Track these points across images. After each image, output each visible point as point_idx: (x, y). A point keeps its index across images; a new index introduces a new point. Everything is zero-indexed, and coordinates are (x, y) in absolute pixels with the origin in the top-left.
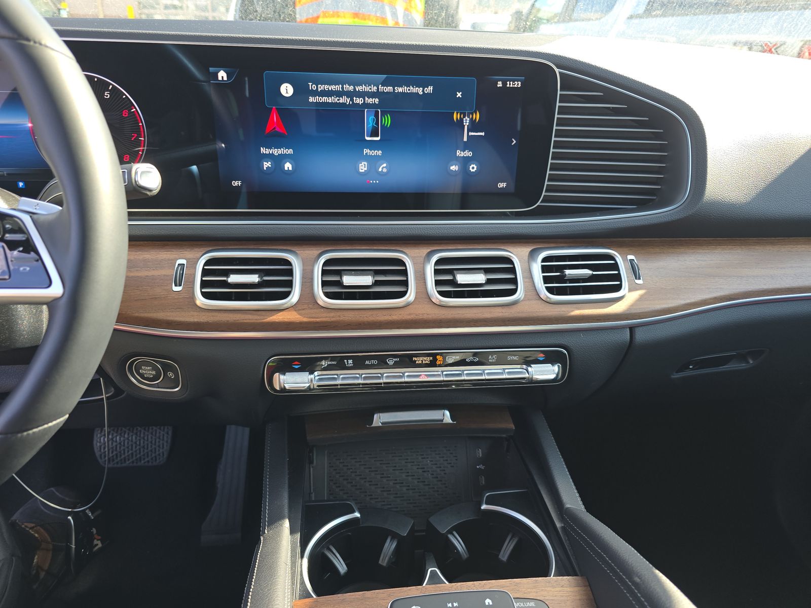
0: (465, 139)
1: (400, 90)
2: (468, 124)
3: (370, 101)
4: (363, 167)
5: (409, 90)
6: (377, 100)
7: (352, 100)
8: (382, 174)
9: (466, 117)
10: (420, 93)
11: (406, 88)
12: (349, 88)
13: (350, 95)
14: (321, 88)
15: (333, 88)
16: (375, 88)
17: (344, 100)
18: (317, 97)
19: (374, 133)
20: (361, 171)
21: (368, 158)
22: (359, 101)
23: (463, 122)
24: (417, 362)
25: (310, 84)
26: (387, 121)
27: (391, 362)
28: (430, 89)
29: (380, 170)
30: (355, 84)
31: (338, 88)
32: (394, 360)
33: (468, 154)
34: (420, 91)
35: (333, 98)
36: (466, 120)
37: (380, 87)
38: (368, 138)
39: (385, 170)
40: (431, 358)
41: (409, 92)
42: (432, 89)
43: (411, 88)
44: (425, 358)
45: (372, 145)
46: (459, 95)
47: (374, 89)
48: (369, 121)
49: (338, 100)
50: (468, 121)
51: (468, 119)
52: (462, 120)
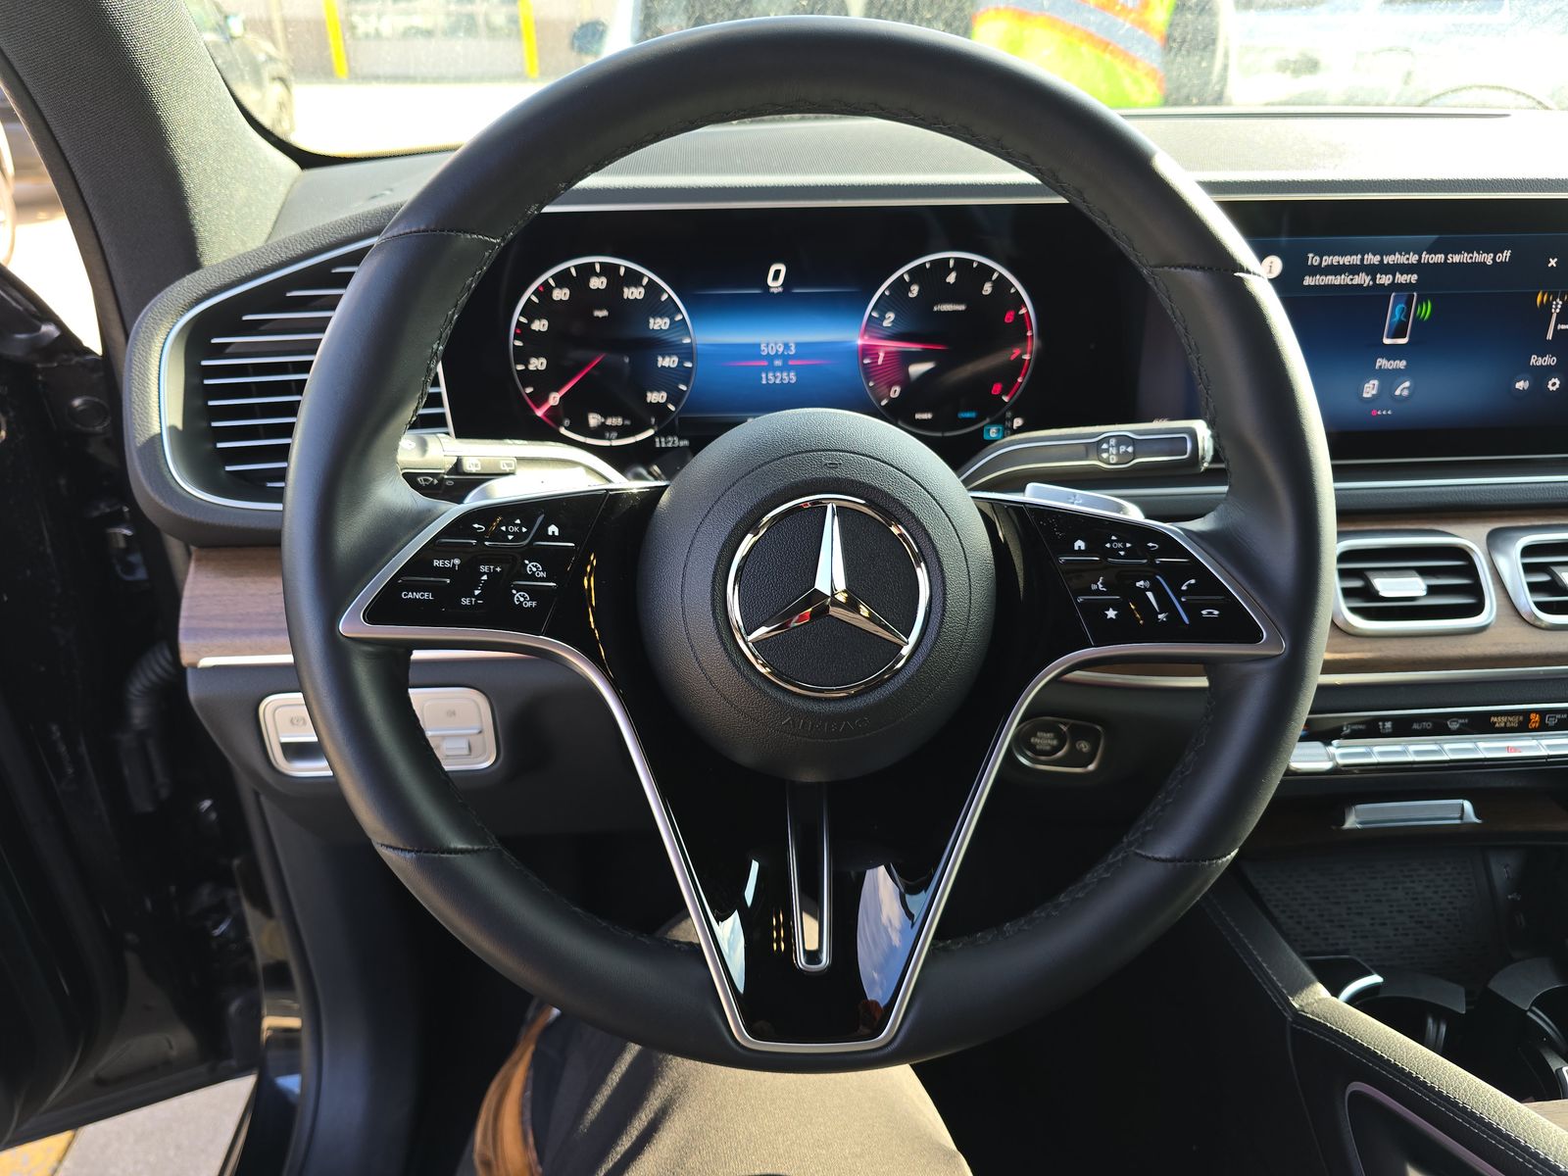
0: (1550, 336)
1: (1457, 258)
2: (1558, 311)
3: (1401, 279)
4: (1370, 389)
5: (1471, 258)
6: (1414, 278)
7: (1374, 279)
8: (1401, 399)
9: (1558, 300)
10: (1489, 262)
11: (1466, 255)
12: (1372, 259)
13: (1372, 270)
14: (1327, 260)
15: (1347, 260)
16: (1417, 257)
17: (1363, 279)
18: (1318, 277)
19: (1399, 332)
20: (1365, 395)
21: (1382, 374)
22: (1385, 280)
23: (1551, 308)
24: (1497, 725)
25: (1311, 255)
26: (1426, 311)
27: (1454, 726)
28: (1505, 256)
29: (1398, 393)
30: (1383, 251)
31: (1355, 259)
32: (1460, 721)
33: (1550, 360)
34: (1488, 259)
35: (1343, 276)
36: (1557, 304)
37: (1423, 256)
38: (1387, 341)
39: (1406, 393)
40: (1521, 718)
41: (1469, 261)
42: (1509, 254)
43: (1475, 254)
44: (1510, 719)
45: (1393, 352)
46: (1553, 262)
47: (1413, 259)
48: (1394, 312)
49: (1352, 280)
50: (1559, 306)
51: (1561, 303)
52: (1549, 303)
